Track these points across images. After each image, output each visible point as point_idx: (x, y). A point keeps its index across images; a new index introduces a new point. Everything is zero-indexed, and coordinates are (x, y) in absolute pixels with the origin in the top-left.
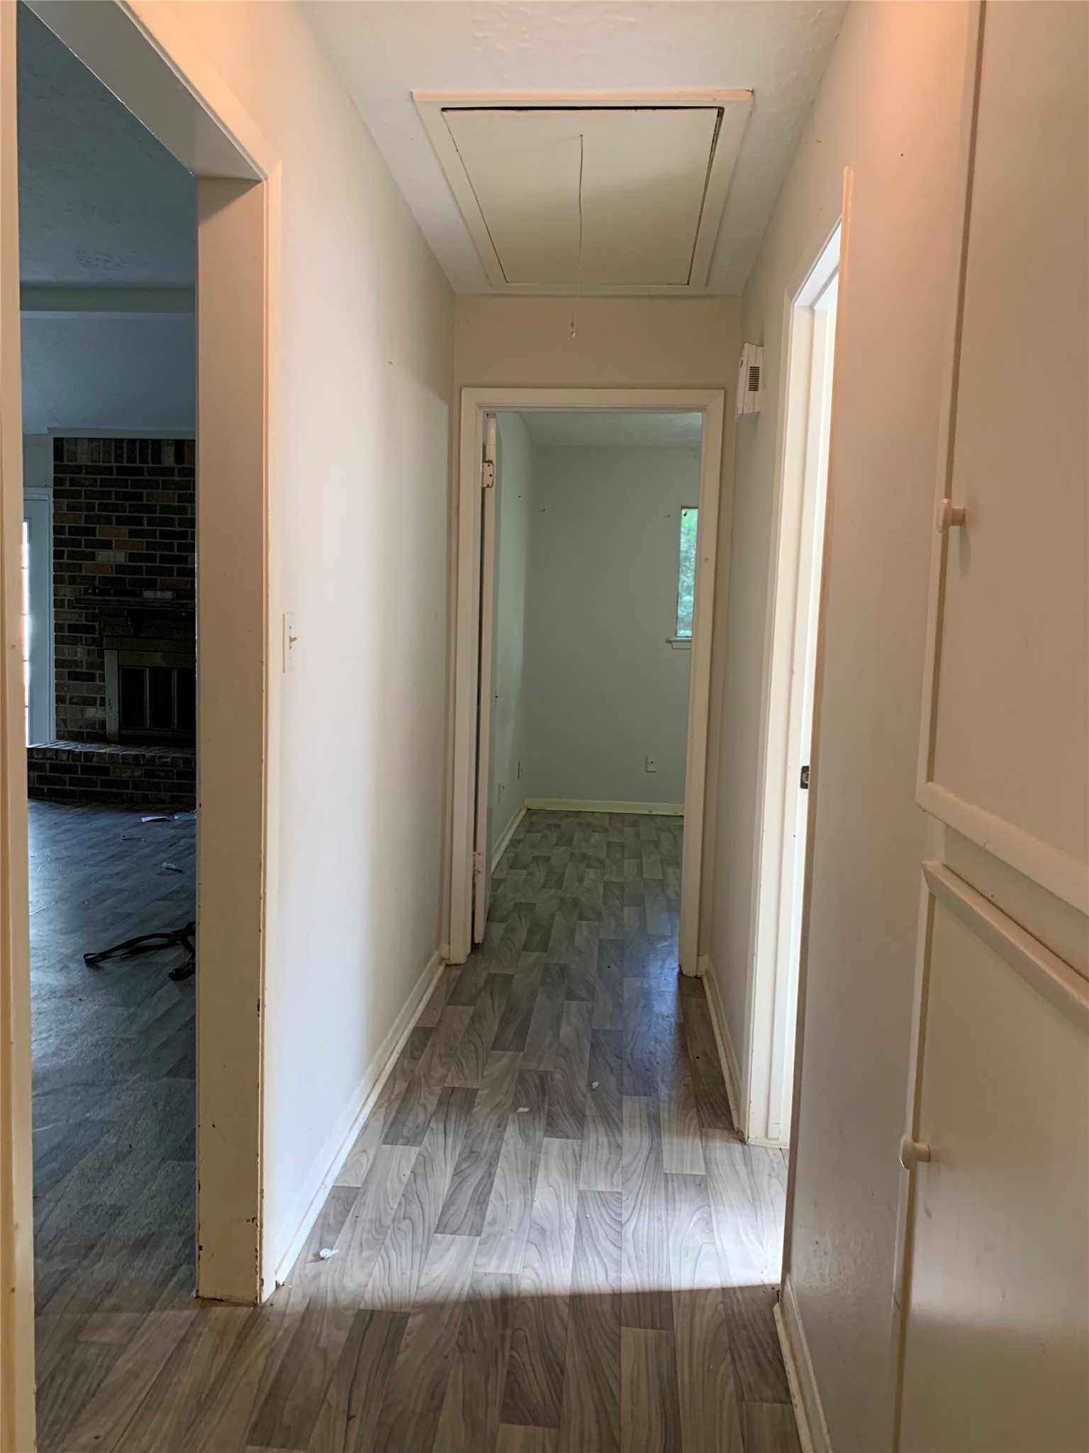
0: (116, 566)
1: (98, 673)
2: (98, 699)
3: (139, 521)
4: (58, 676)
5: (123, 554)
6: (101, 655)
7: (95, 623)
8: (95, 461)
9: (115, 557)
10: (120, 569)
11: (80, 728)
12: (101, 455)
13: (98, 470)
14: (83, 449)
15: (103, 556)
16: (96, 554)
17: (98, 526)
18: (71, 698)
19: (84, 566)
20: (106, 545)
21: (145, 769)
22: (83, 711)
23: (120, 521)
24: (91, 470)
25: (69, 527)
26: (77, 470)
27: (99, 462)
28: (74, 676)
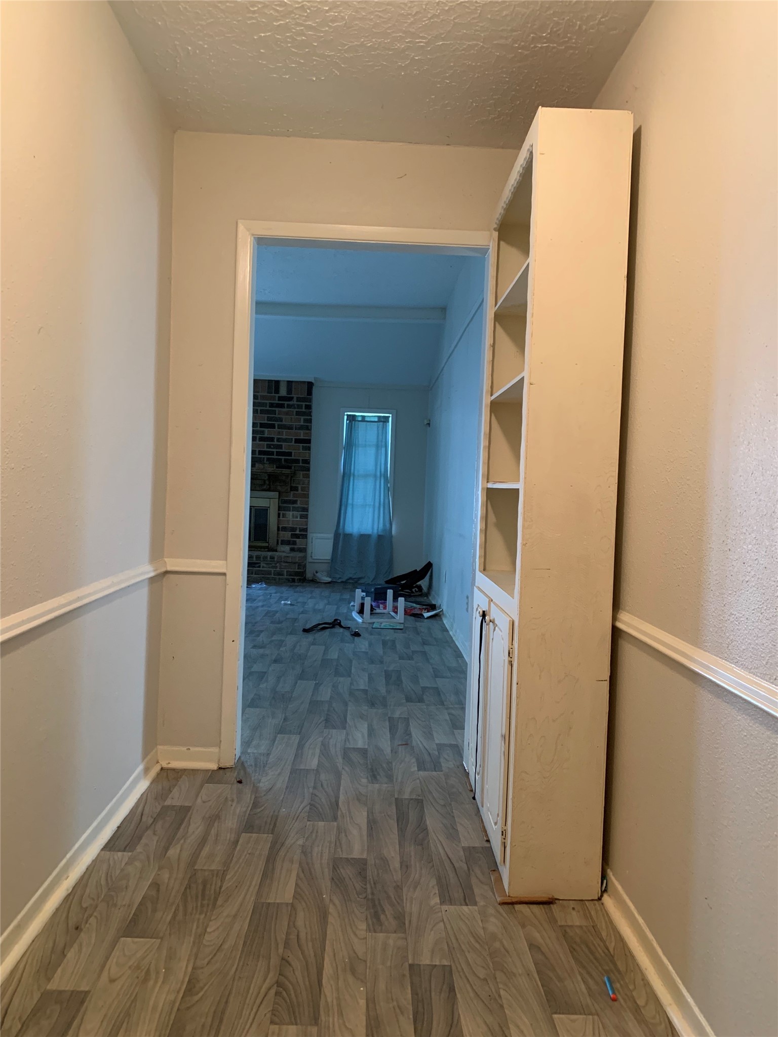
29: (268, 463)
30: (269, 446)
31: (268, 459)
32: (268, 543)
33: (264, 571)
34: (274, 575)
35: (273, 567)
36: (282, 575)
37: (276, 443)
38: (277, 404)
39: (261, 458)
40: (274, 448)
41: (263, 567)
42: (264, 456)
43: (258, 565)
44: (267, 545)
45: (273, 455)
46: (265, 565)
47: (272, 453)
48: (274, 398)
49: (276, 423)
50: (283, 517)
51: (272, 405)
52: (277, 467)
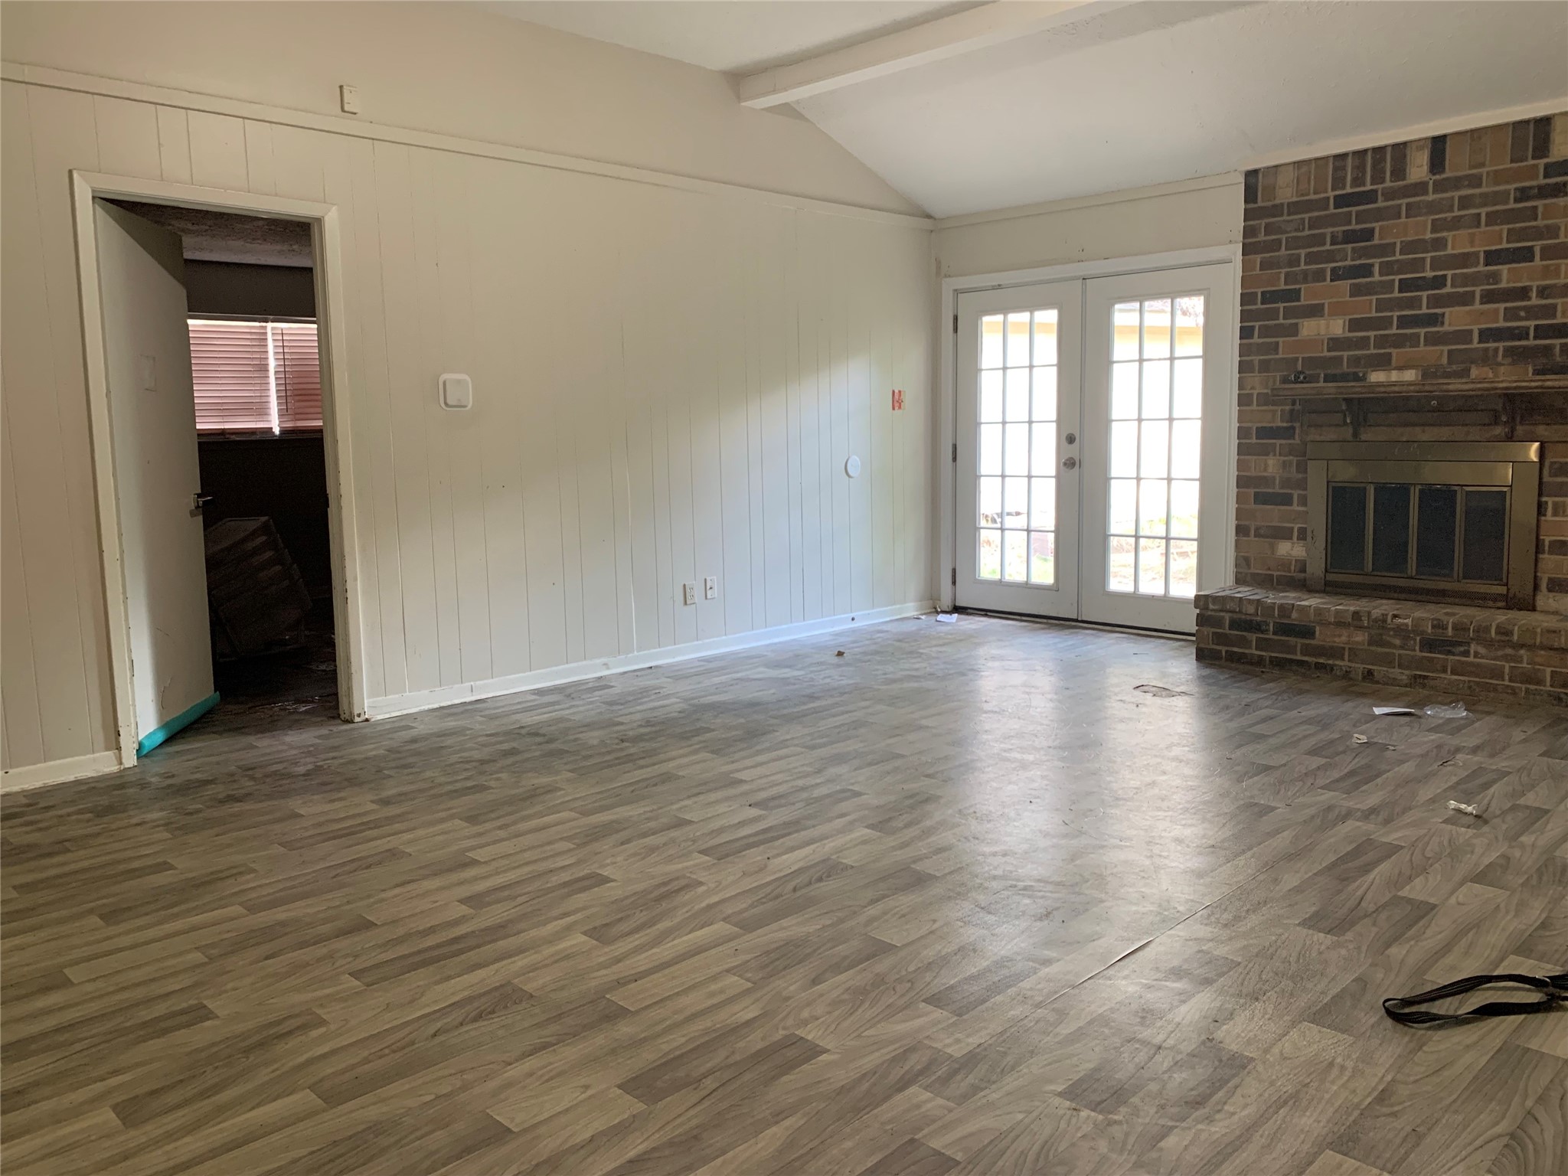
0: (1328, 339)
1: (1296, 494)
2: (1296, 530)
3: (1366, 270)
4: (1239, 499)
5: (1341, 322)
6: (1302, 468)
7: (1295, 425)
8: (1302, 195)
9: (1328, 326)
10: (1335, 343)
11: (1269, 569)
12: (1312, 183)
13: (1309, 206)
14: (1285, 179)
15: (1309, 328)
16: (1300, 326)
17: (1303, 286)
18: (1257, 529)
19: (1281, 345)
20: (1315, 311)
21: (1369, 634)
22: (1273, 548)
23: (1336, 275)
24: (1295, 207)
25: (1262, 293)
26: (1276, 210)
27: (1308, 194)
28: (1262, 499)
29: (1509, 360)
30: (1510, 314)
31: (1509, 352)
32: (1507, 585)
33: (1478, 665)
34: (1510, 680)
35: (1506, 658)
36: (1540, 682)
37: (1535, 301)
38: (1540, 188)
39: (1487, 349)
40: (1527, 319)
41: (1476, 655)
42: (1495, 345)
43: (1462, 649)
44: (1503, 590)
45: (1527, 338)
46: (1482, 650)
47: (1523, 334)
48: (1532, 172)
49: (1537, 245)
50: (1555, 513)
51: (1523, 194)
52: (1537, 372)
